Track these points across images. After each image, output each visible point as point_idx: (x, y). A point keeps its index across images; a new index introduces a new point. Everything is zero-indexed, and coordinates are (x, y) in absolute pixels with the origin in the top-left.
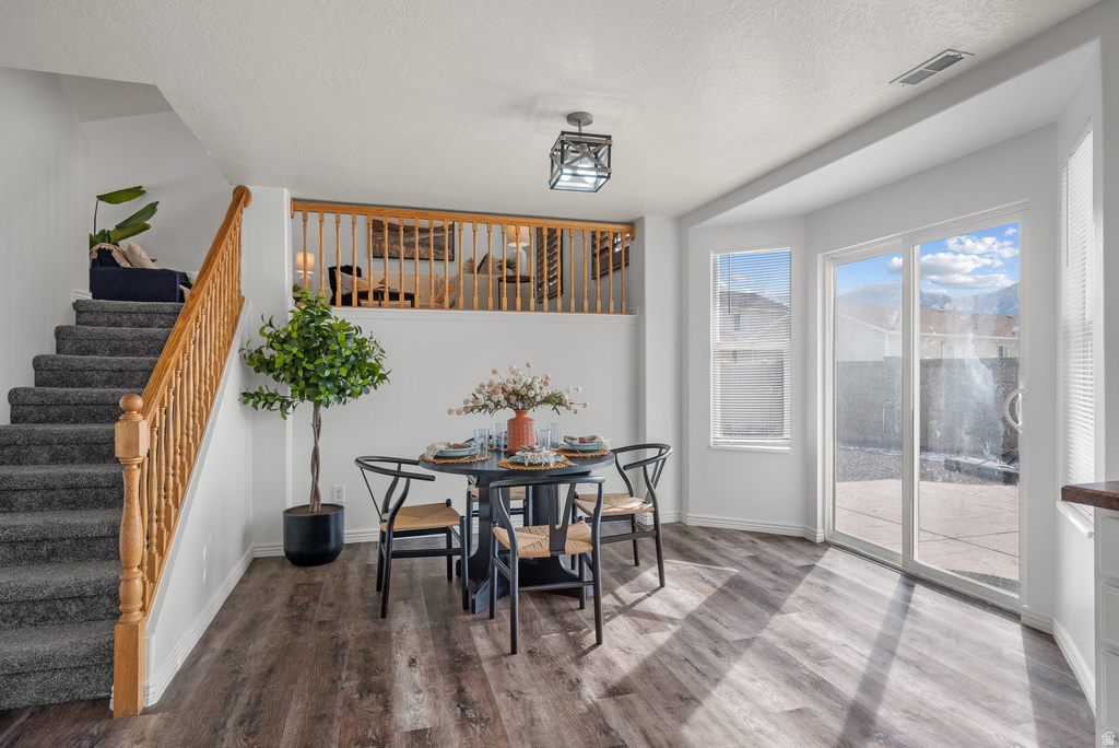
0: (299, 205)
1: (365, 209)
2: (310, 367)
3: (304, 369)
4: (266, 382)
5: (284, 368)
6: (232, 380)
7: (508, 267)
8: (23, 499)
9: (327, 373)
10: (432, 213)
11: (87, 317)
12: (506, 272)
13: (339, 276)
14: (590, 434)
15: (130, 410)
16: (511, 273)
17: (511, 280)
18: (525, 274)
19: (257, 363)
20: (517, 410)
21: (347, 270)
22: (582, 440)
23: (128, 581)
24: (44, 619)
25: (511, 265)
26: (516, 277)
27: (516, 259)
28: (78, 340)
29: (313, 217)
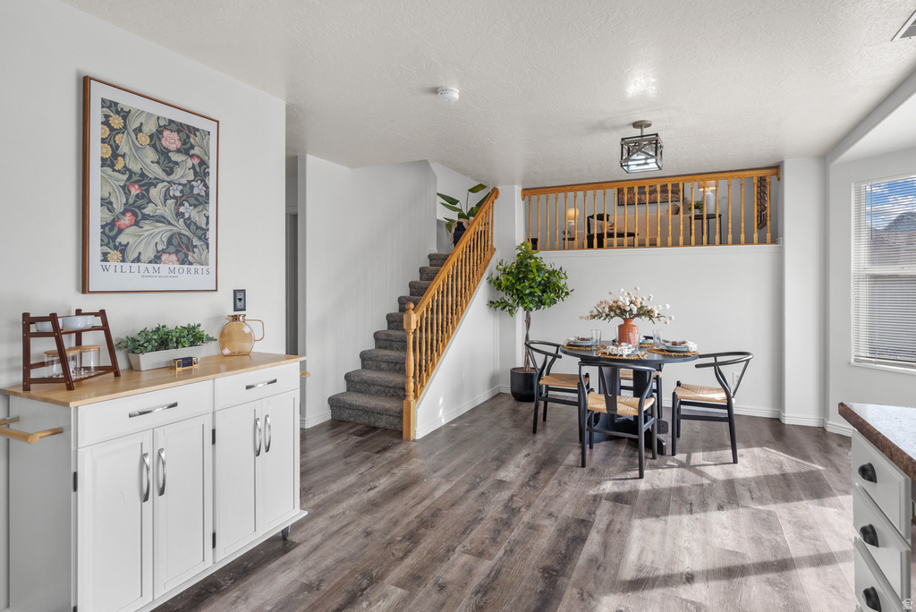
0: (527, 192)
1: (562, 189)
2: (519, 288)
3: (517, 290)
4: (502, 295)
5: (507, 288)
6: (481, 294)
7: (695, 208)
8: (395, 345)
9: (527, 291)
10: (605, 185)
11: (434, 262)
12: (694, 212)
13: (595, 222)
14: (682, 340)
15: (409, 309)
16: (698, 212)
17: (698, 217)
18: (711, 212)
19: (496, 284)
20: (625, 320)
21: (600, 217)
22: (674, 344)
23: (408, 382)
24: (393, 395)
25: (699, 206)
26: (702, 216)
27: (703, 201)
28: (427, 274)
29: (534, 198)
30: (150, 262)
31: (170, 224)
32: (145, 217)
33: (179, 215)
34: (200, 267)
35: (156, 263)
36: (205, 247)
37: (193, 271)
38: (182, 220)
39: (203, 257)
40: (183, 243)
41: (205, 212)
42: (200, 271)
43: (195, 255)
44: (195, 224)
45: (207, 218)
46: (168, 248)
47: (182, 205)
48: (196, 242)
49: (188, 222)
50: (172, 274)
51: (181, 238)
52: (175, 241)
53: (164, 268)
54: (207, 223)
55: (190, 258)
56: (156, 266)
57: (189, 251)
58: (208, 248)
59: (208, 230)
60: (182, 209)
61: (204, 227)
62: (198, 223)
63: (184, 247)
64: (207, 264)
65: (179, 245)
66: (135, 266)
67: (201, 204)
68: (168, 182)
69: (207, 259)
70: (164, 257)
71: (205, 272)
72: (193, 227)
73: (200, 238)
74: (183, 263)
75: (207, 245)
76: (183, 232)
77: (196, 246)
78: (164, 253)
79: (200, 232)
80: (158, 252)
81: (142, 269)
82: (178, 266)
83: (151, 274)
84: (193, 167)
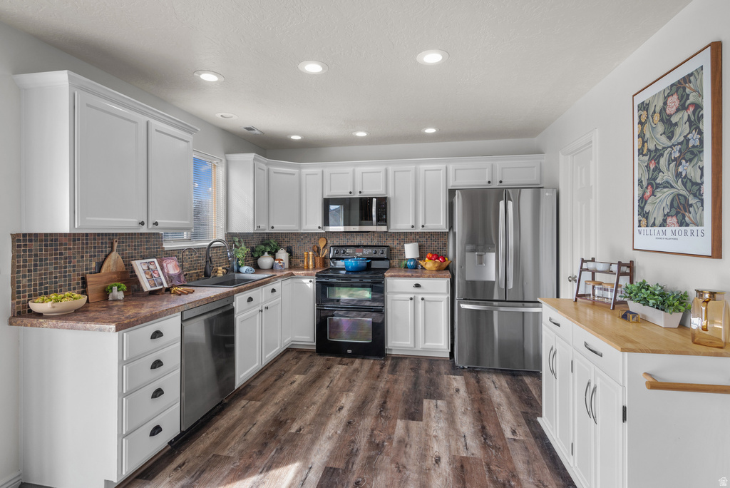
30: (660, 226)
31: (672, 187)
32: (658, 186)
33: (678, 175)
34: (695, 228)
35: (664, 226)
36: (699, 204)
37: (689, 233)
38: (680, 180)
39: (698, 216)
40: (681, 204)
41: (700, 163)
42: (695, 233)
43: (691, 215)
44: (690, 180)
45: (702, 169)
46: (671, 210)
47: (681, 164)
48: (692, 200)
49: (685, 180)
50: (674, 237)
51: (679, 199)
52: (675, 204)
53: (668, 229)
54: (702, 176)
55: (687, 219)
56: (664, 228)
57: (686, 211)
58: (702, 205)
59: (702, 183)
60: (680, 169)
61: (699, 181)
62: (693, 180)
63: (682, 208)
64: (702, 225)
65: (678, 206)
66: (653, 228)
67: (696, 155)
68: (671, 147)
69: (701, 218)
70: (669, 220)
71: (700, 233)
72: (689, 185)
73: (695, 195)
74: (681, 225)
75: (702, 201)
76: (681, 192)
77: (691, 205)
78: (668, 216)
79: (695, 188)
80: (665, 215)
81: (656, 232)
82: (678, 228)
83: (661, 236)
84: (689, 119)
